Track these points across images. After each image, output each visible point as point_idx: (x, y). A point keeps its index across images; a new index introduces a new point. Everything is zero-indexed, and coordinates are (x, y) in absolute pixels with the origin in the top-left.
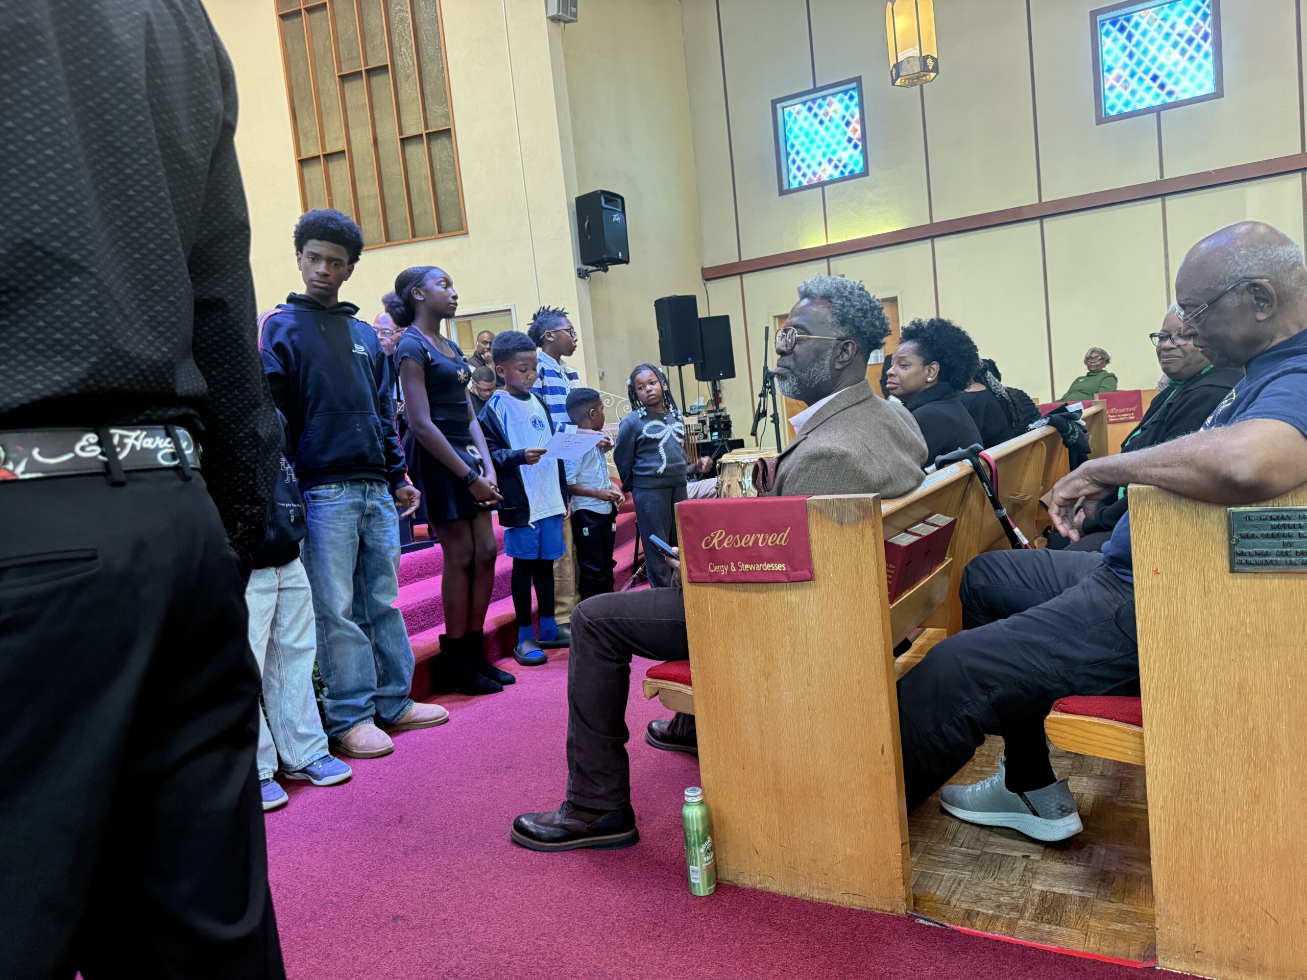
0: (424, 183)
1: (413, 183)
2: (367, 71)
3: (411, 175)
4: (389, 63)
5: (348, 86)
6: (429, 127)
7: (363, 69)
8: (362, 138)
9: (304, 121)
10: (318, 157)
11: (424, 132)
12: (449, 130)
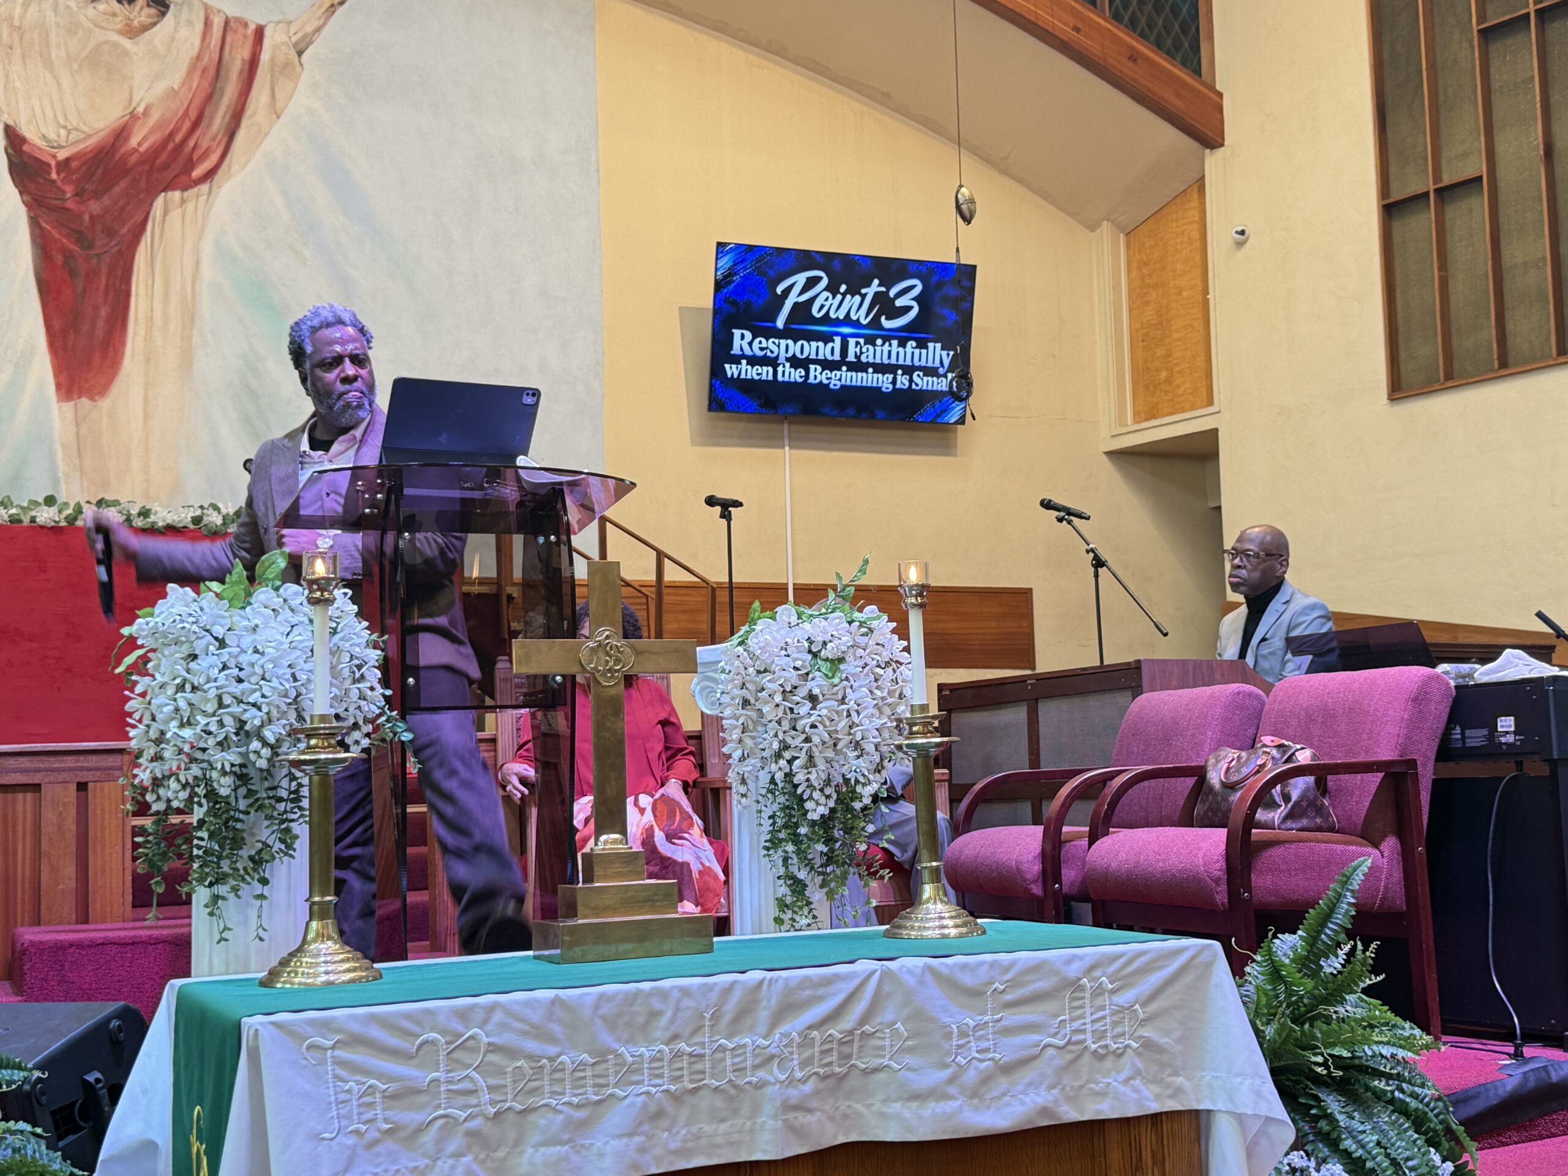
2: (1540, 13)
7: (1532, 9)
8: (1521, 146)
9: (1401, 125)
10: (1425, 195)
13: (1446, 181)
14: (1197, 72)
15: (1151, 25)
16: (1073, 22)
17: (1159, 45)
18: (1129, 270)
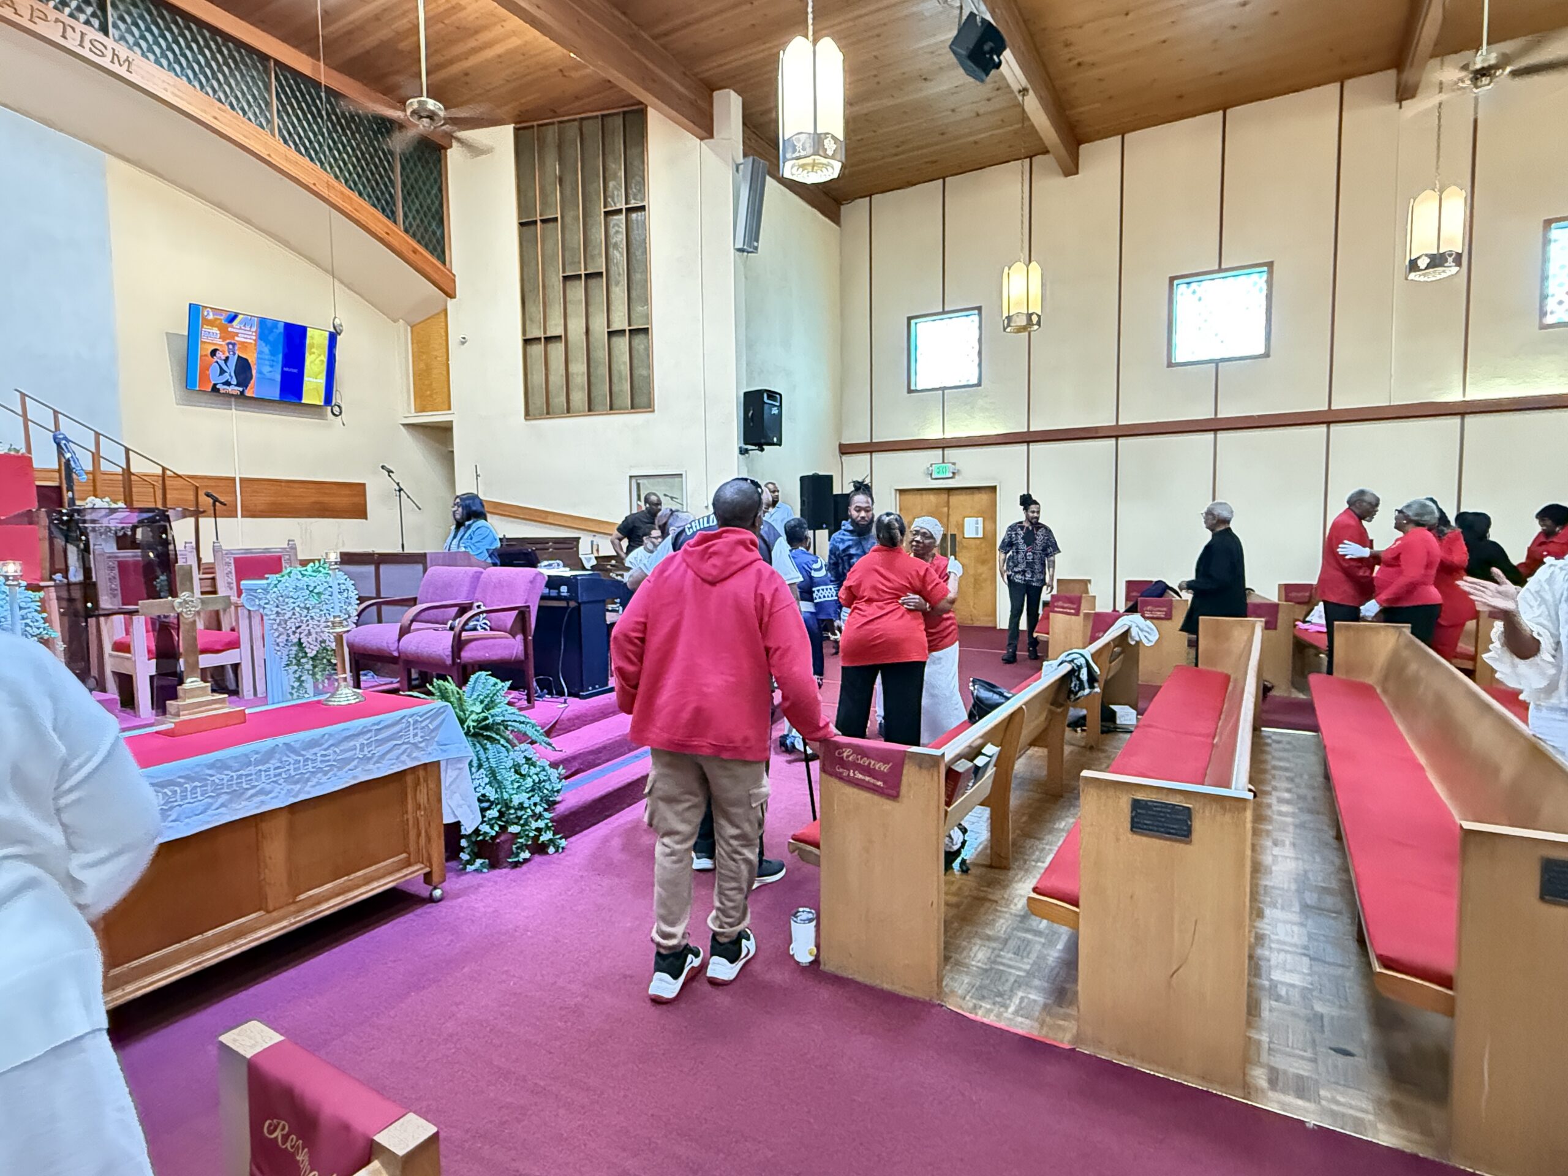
0: (622, 367)
1: (614, 367)
2: (586, 275)
3: (614, 359)
4: (604, 270)
5: (568, 283)
6: (632, 323)
7: (583, 272)
8: (577, 327)
9: (531, 308)
10: (539, 339)
11: (627, 328)
12: (648, 329)
13: (549, 334)
14: (444, 263)
15: (423, 237)
16: (386, 230)
17: (426, 247)
18: (412, 344)
